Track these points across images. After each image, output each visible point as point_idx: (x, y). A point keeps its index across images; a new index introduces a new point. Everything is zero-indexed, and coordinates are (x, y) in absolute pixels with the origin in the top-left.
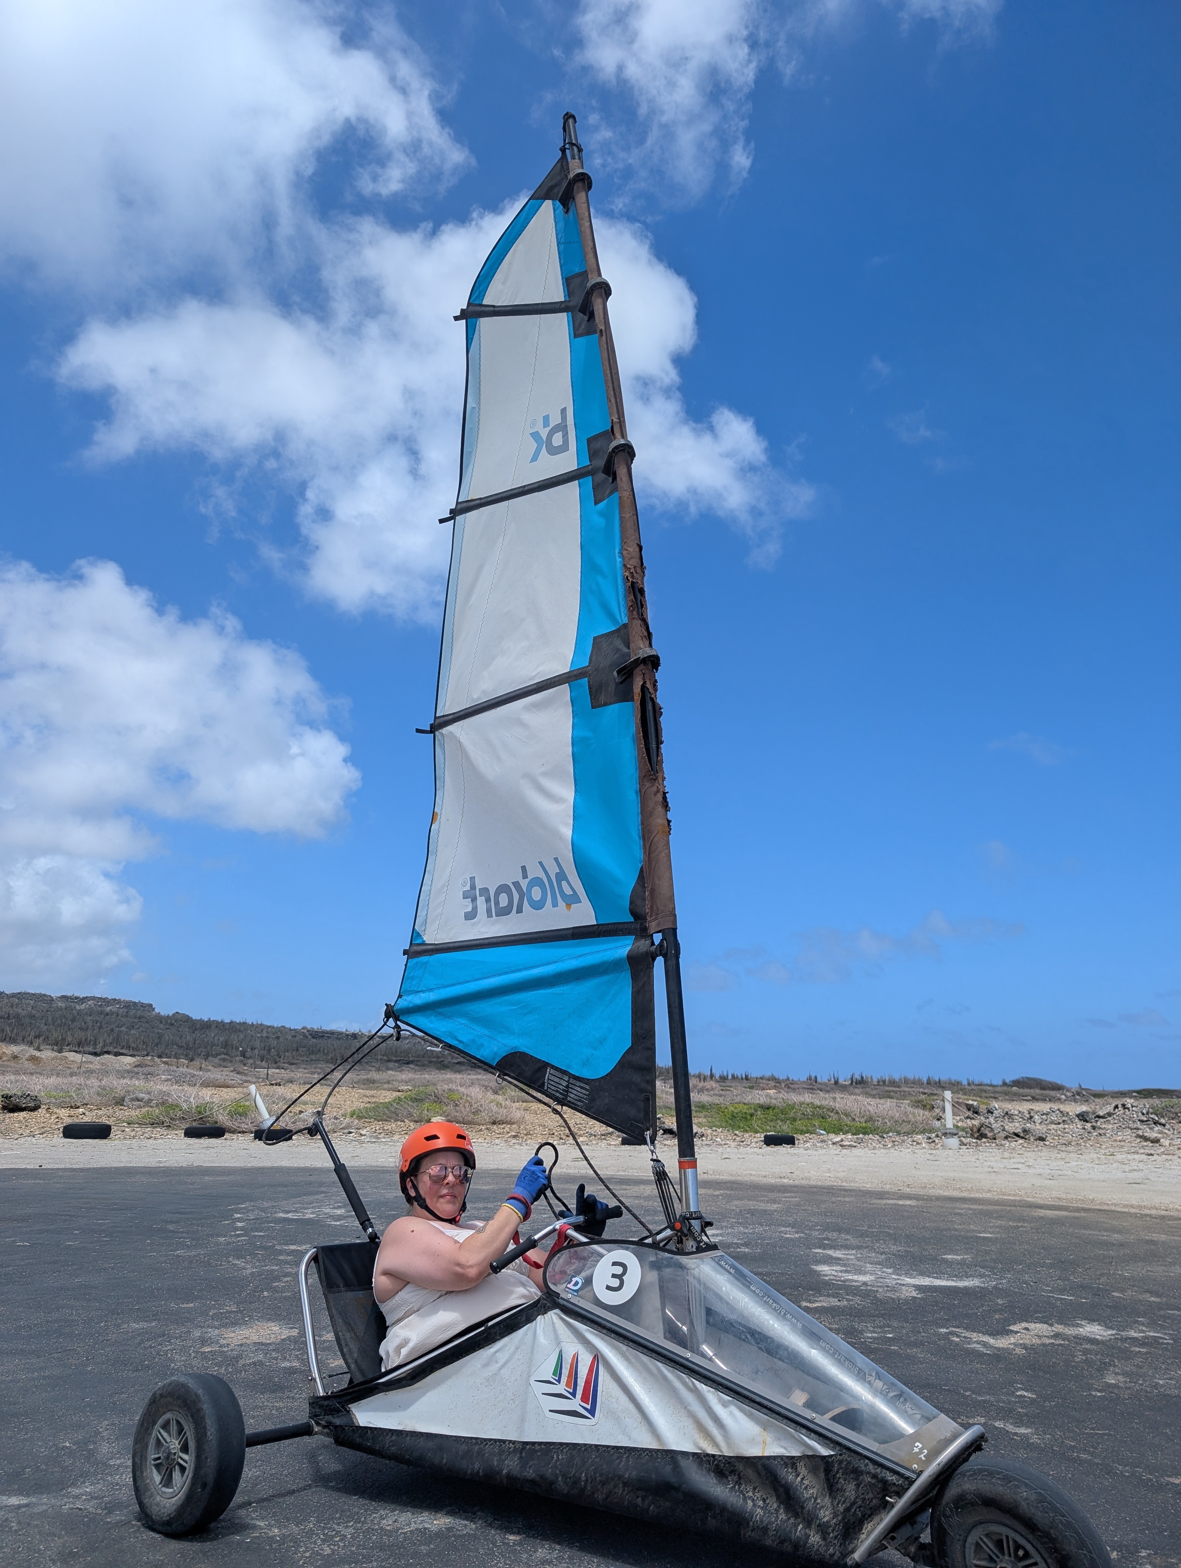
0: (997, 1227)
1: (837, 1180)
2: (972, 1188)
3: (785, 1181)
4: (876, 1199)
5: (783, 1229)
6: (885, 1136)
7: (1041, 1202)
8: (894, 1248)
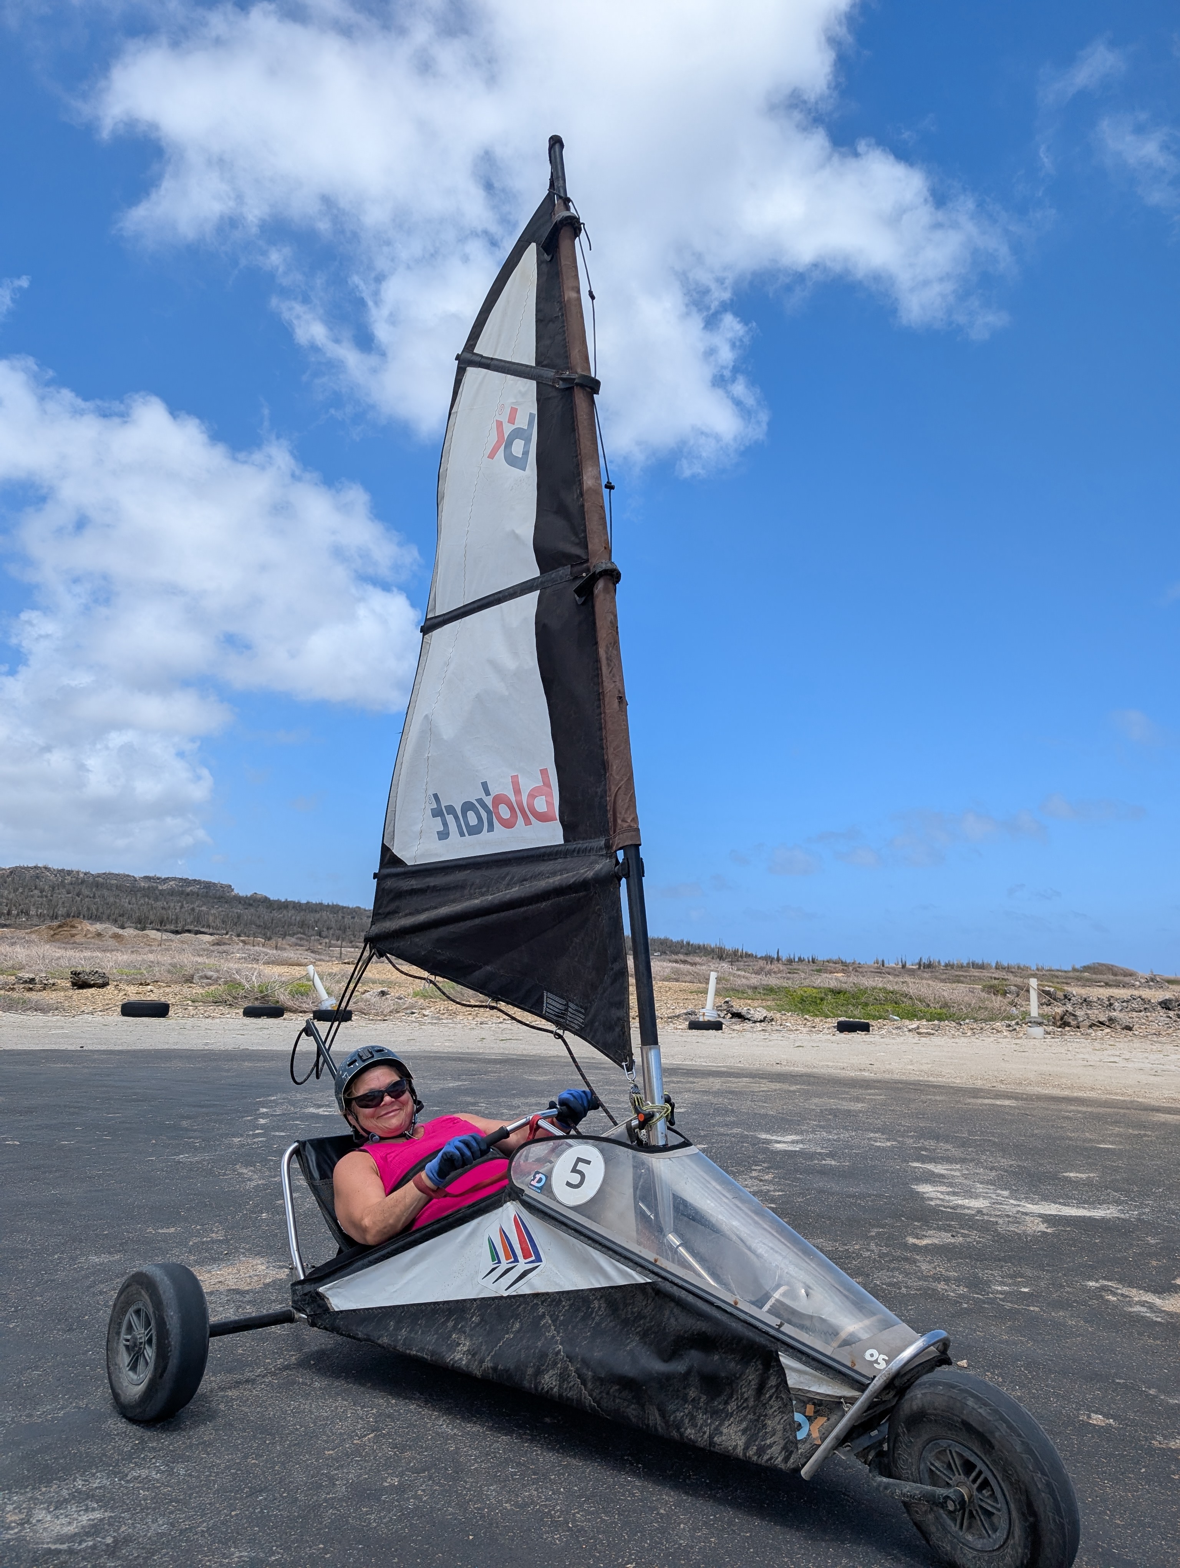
0: (1117, 1135)
1: (923, 1074)
2: (1072, 1085)
3: (866, 1074)
4: (970, 1097)
5: (872, 1135)
6: (962, 1022)
7: (1154, 1103)
8: (1005, 1162)
